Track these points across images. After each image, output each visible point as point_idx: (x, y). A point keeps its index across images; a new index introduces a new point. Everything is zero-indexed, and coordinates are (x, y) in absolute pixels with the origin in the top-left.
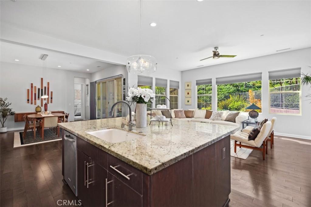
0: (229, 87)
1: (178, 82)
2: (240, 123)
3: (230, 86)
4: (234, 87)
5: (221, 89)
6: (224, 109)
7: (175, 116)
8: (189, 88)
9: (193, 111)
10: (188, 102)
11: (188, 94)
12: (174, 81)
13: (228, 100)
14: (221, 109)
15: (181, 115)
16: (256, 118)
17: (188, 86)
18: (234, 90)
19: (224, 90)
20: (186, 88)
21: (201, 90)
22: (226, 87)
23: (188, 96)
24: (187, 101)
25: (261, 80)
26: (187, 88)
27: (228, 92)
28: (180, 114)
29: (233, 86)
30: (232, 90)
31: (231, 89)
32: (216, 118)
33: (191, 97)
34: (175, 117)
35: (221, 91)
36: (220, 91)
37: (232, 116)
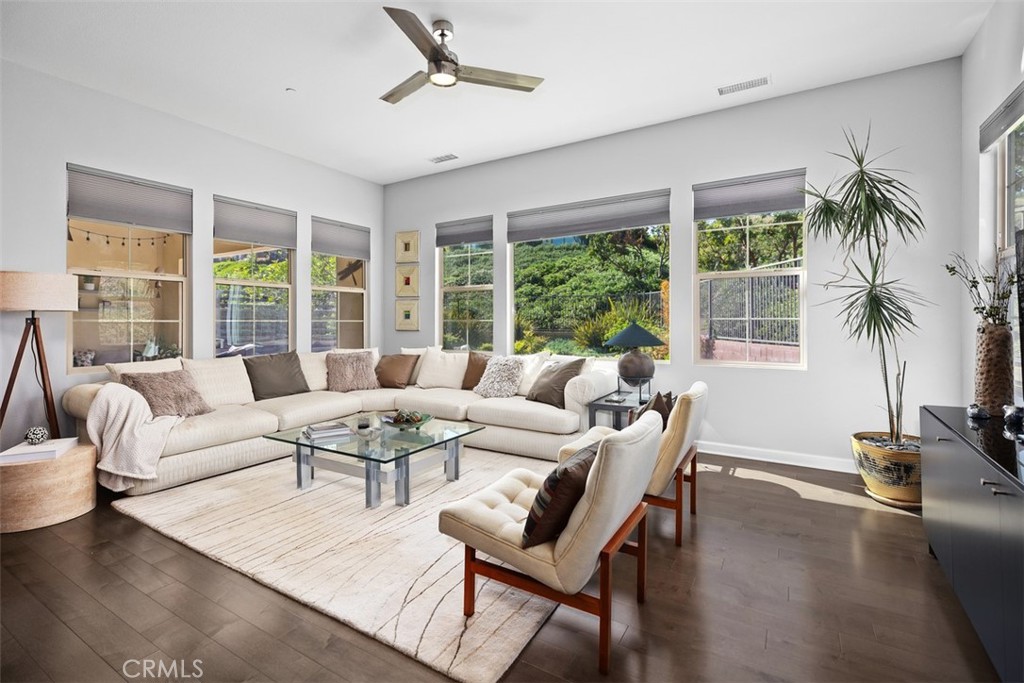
0: (614, 275)
1: (367, 231)
2: (580, 408)
3: (615, 272)
4: (629, 274)
5: (590, 281)
6: (590, 347)
7: (328, 380)
8: (409, 256)
9: (419, 356)
10: (407, 316)
11: (407, 282)
12: (343, 225)
13: (604, 314)
14: (583, 347)
15: (355, 375)
16: (644, 382)
17: (407, 247)
18: (628, 284)
19: (597, 284)
20: (399, 259)
21: (528, 282)
22: (604, 274)
23: (407, 291)
24: (402, 316)
25: (669, 222)
26: (401, 255)
27: (610, 291)
28: (349, 372)
29: (625, 271)
30: (622, 284)
31: (619, 279)
32: (496, 386)
33: (416, 298)
34: (324, 384)
35: (590, 287)
36: (585, 288)
37: (552, 376)
